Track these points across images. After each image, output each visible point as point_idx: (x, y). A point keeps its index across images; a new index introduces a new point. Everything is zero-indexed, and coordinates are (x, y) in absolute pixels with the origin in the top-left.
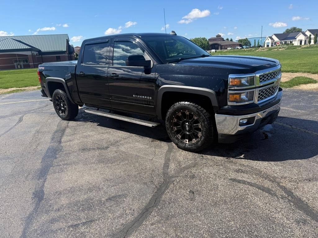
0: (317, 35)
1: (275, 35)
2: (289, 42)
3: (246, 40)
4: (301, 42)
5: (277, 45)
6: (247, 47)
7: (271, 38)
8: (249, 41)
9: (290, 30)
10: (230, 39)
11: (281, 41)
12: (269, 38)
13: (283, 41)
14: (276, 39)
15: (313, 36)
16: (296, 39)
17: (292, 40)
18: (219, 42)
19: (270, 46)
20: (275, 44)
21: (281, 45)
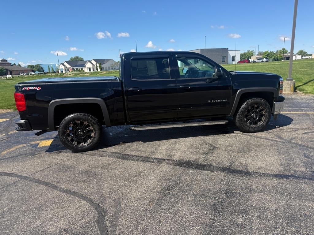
0: (100, 63)
1: (67, 62)
2: (80, 69)
3: (38, 66)
4: (90, 69)
5: (71, 71)
6: (41, 72)
7: (63, 64)
8: (41, 67)
9: (74, 59)
10: (17, 65)
11: (73, 68)
12: (61, 65)
13: (74, 68)
14: (68, 66)
15: (98, 65)
16: (85, 66)
17: (82, 67)
18: (7, 67)
19: (64, 72)
20: (68, 71)
21: (74, 71)
